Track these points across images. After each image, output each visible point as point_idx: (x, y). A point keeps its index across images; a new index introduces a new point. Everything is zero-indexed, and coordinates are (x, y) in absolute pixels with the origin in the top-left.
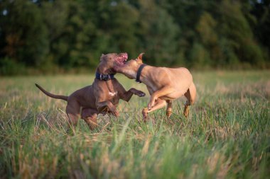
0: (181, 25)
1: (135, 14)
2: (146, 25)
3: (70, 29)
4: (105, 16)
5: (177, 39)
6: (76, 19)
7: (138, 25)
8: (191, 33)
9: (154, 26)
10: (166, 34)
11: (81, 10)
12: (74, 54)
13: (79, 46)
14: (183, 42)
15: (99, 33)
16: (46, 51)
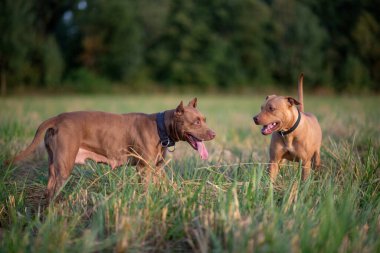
0: (330, 29)
1: (265, 11)
2: (280, 27)
3: (173, 31)
4: (223, 13)
5: (323, 48)
6: (182, 17)
7: (269, 28)
8: (343, 41)
9: (292, 30)
10: (307, 41)
11: (189, 4)
12: (178, 67)
13: (185, 55)
14: (332, 53)
15: (214, 37)
16: (138, 60)
